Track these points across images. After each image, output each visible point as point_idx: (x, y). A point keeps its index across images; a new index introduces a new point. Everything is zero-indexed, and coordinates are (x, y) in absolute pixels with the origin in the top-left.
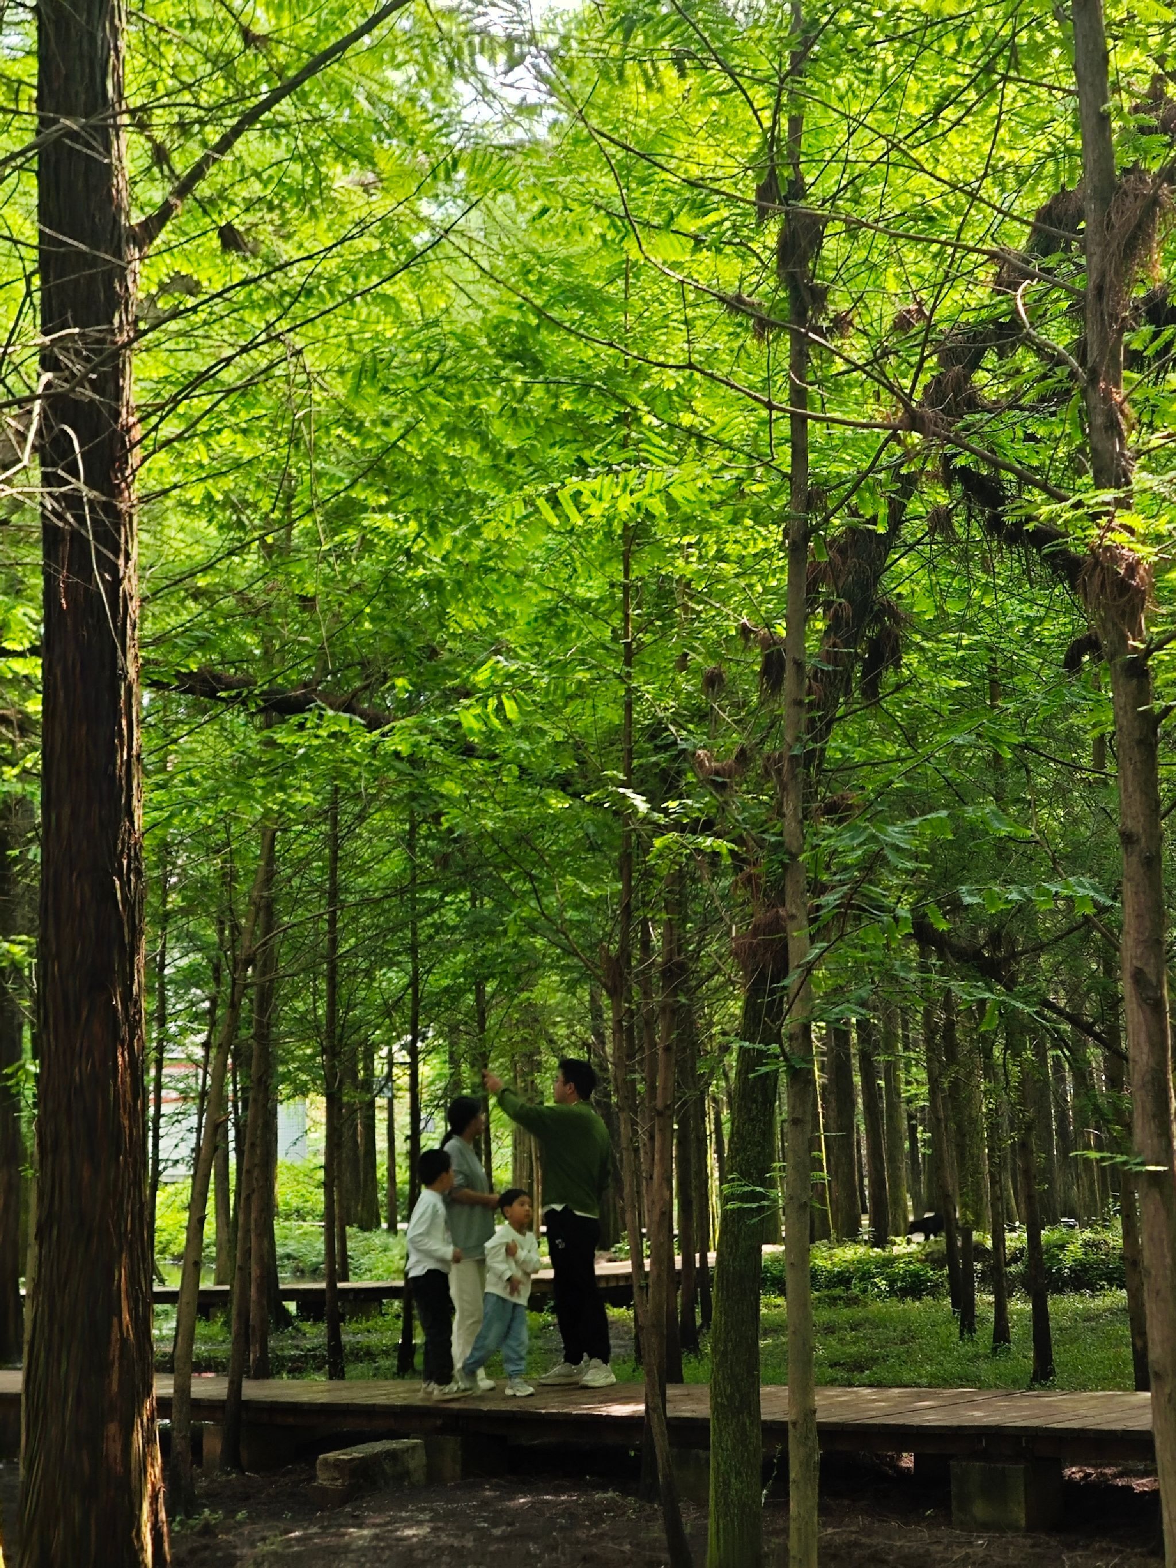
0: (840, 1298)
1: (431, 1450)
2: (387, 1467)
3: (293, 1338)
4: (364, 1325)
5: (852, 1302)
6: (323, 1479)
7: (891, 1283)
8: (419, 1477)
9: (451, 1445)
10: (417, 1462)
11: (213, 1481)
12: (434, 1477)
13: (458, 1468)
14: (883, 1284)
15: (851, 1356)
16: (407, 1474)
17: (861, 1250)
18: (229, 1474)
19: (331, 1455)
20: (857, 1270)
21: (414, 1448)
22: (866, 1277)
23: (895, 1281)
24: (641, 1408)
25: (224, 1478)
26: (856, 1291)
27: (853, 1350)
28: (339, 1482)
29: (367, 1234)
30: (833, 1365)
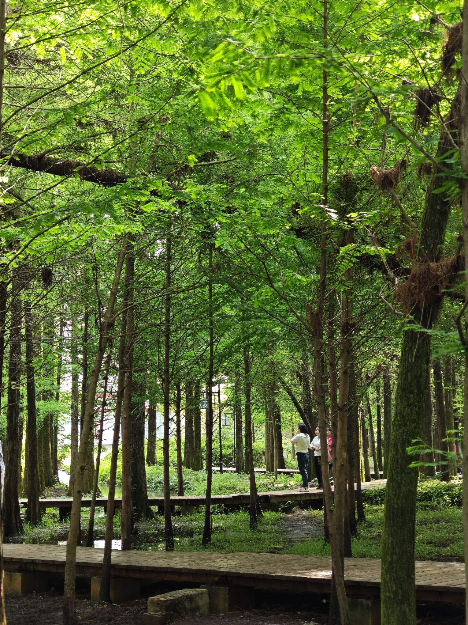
0: (428, 506)
1: (211, 595)
2: (187, 604)
3: (154, 524)
4: (190, 517)
5: (433, 508)
6: (151, 612)
7: (452, 498)
8: (205, 609)
9: (223, 592)
10: (203, 602)
11: (94, 608)
12: (213, 610)
13: (227, 605)
14: (448, 499)
15: (437, 538)
16: (198, 608)
17: (436, 482)
18: (103, 604)
19: (156, 598)
20: (435, 492)
21: (202, 594)
22: (439, 495)
23: (454, 498)
24: (330, 573)
25: (100, 607)
26: (435, 503)
27: (438, 535)
28: (160, 613)
29: (196, 472)
30: (429, 543)
